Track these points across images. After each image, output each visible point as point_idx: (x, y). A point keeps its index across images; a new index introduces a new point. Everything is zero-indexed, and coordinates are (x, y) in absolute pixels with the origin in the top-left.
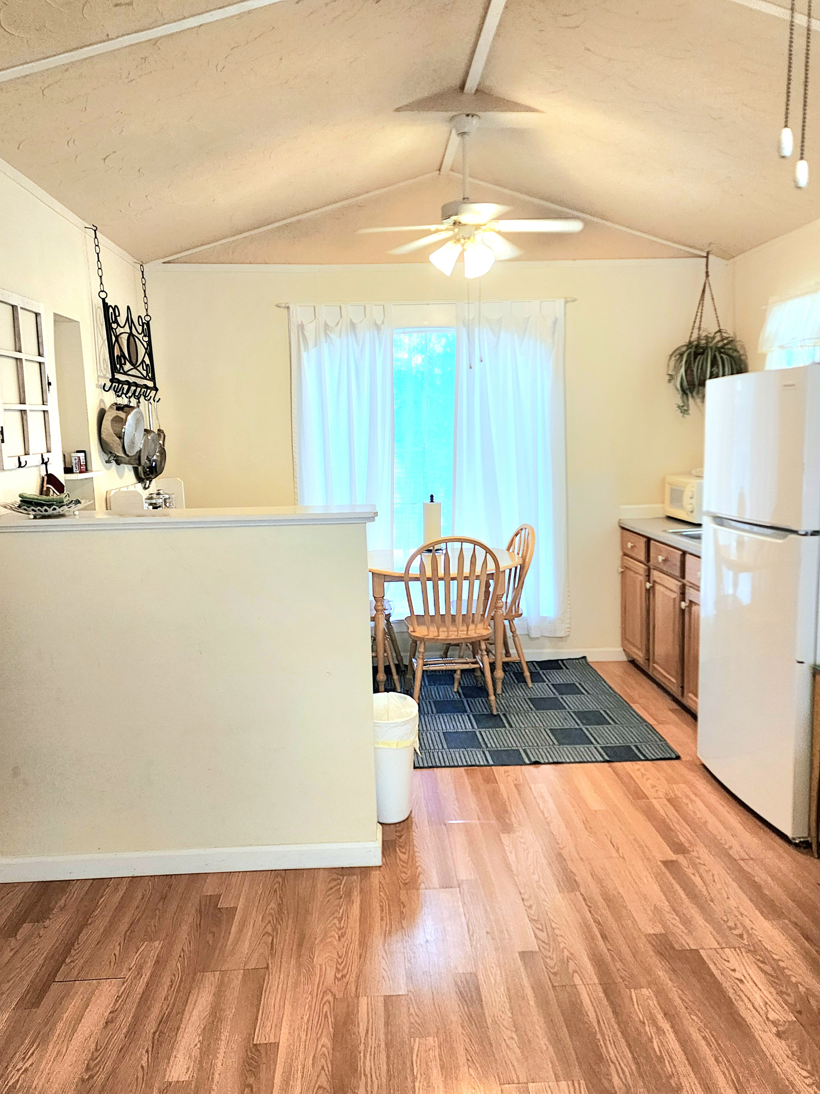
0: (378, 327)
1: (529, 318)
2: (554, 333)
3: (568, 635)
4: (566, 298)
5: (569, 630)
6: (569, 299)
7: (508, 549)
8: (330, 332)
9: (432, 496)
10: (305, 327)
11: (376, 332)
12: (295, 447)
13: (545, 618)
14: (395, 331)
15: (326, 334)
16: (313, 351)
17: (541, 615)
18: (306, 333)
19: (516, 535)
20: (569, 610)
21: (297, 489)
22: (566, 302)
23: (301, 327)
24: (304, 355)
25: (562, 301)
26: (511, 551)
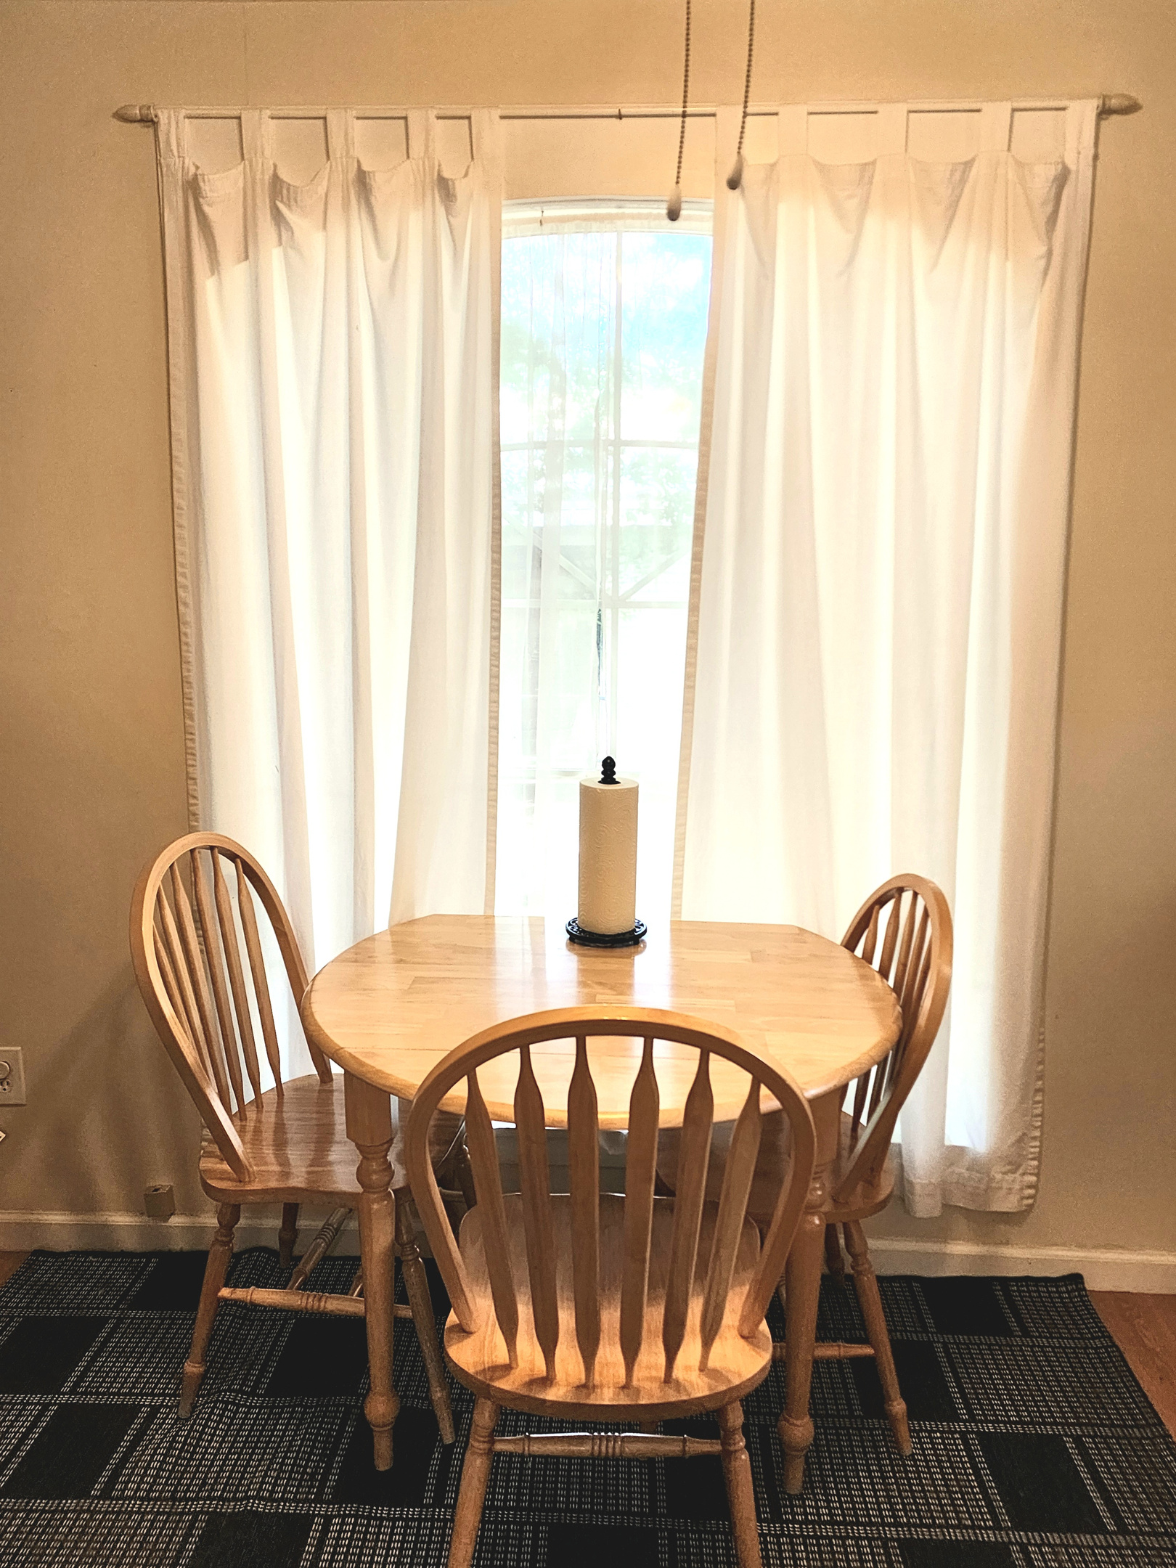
0: (445, 188)
1: (968, 165)
2: (1052, 220)
3: (1031, 1206)
4: (1105, 98)
5: (1032, 1191)
6: (1114, 103)
7: (850, 944)
8: (289, 206)
9: (609, 765)
10: (205, 187)
11: (441, 210)
12: (185, 587)
13: (961, 1150)
14: (509, 215)
15: (278, 217)
16: (236, 274)
17: (947, 1143)
18: (206, 209)
19: (881, 901)
20: (1037, 1133)
21: (192, 719)
22: (1104, 112)
23: (193, 187)
24: (207, 287)
25: (1089, 109)
26: (859, 951)
